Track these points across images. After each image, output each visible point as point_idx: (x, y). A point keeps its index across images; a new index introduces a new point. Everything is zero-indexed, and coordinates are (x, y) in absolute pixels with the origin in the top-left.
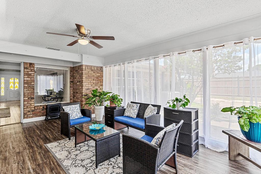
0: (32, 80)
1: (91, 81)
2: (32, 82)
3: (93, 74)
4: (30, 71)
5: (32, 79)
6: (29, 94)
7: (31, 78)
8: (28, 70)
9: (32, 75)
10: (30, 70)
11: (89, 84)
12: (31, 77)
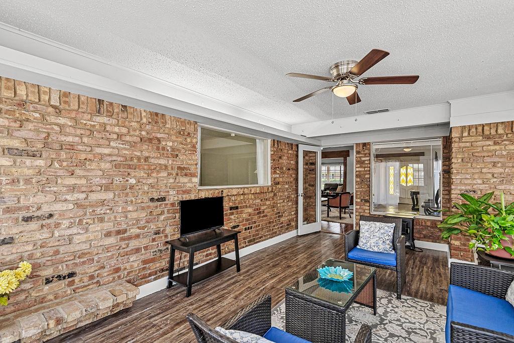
0: (366, 171)
1: (482, 168)
2: (366, 174)
3: (492, 148)
4: (364, 156)
5: (366, 169)
6: (362, 194)
7: (365, 167)
8: (360, 155)
9: (366, 162)
10: (363, 154)
11: (476, 176)
12: (363, 166)
